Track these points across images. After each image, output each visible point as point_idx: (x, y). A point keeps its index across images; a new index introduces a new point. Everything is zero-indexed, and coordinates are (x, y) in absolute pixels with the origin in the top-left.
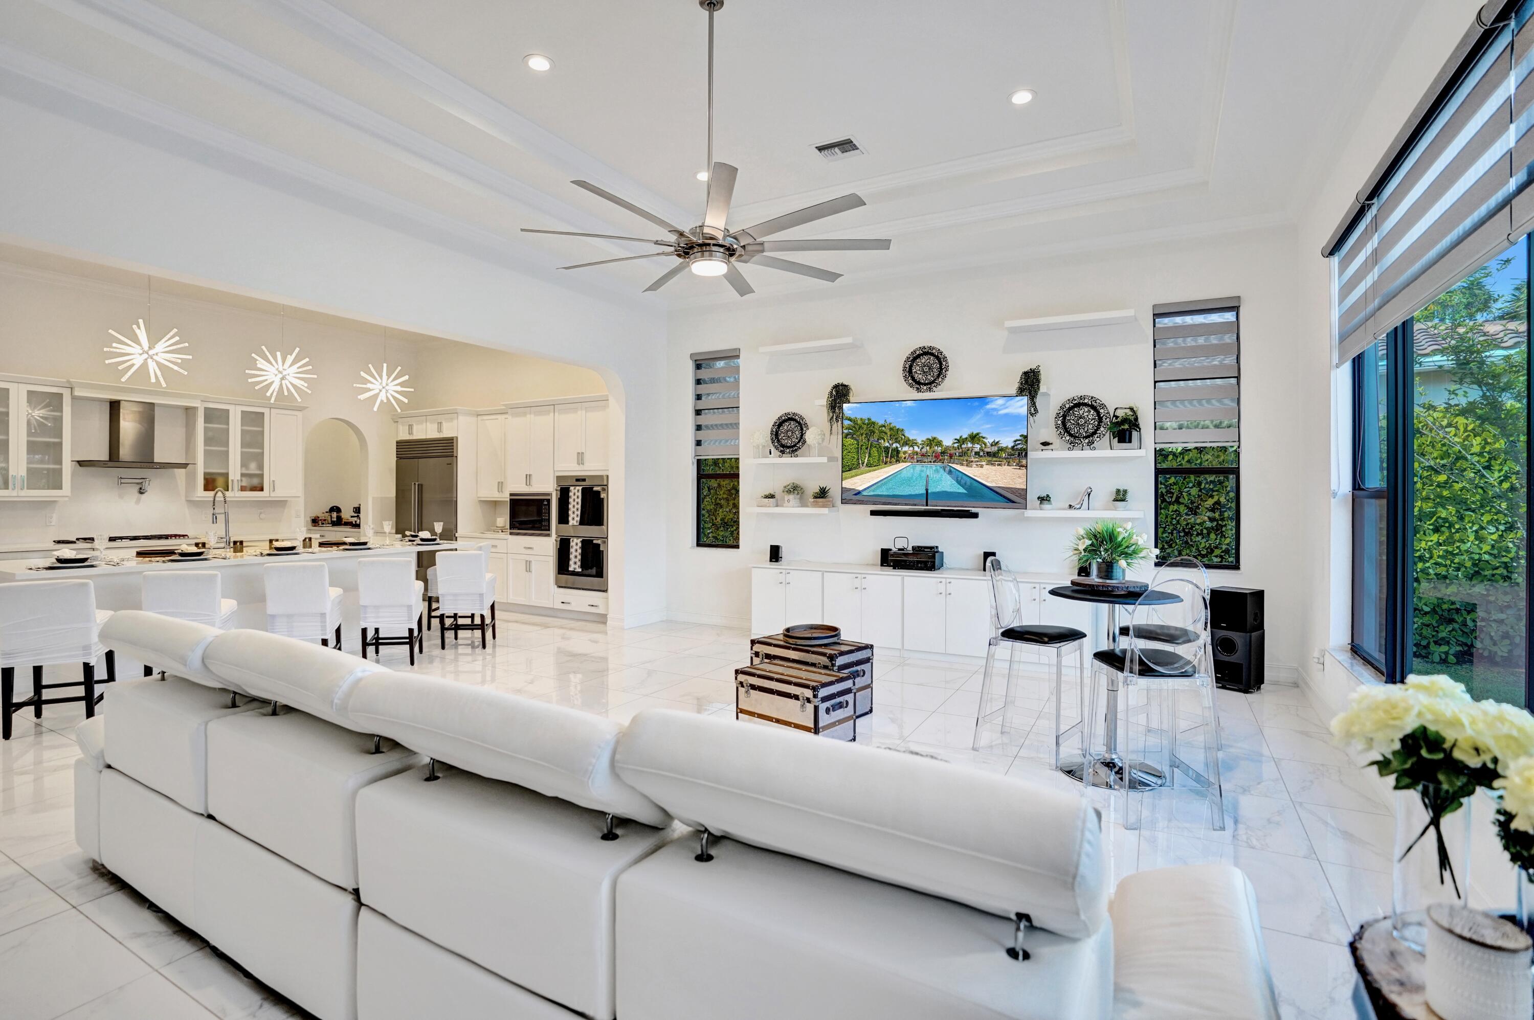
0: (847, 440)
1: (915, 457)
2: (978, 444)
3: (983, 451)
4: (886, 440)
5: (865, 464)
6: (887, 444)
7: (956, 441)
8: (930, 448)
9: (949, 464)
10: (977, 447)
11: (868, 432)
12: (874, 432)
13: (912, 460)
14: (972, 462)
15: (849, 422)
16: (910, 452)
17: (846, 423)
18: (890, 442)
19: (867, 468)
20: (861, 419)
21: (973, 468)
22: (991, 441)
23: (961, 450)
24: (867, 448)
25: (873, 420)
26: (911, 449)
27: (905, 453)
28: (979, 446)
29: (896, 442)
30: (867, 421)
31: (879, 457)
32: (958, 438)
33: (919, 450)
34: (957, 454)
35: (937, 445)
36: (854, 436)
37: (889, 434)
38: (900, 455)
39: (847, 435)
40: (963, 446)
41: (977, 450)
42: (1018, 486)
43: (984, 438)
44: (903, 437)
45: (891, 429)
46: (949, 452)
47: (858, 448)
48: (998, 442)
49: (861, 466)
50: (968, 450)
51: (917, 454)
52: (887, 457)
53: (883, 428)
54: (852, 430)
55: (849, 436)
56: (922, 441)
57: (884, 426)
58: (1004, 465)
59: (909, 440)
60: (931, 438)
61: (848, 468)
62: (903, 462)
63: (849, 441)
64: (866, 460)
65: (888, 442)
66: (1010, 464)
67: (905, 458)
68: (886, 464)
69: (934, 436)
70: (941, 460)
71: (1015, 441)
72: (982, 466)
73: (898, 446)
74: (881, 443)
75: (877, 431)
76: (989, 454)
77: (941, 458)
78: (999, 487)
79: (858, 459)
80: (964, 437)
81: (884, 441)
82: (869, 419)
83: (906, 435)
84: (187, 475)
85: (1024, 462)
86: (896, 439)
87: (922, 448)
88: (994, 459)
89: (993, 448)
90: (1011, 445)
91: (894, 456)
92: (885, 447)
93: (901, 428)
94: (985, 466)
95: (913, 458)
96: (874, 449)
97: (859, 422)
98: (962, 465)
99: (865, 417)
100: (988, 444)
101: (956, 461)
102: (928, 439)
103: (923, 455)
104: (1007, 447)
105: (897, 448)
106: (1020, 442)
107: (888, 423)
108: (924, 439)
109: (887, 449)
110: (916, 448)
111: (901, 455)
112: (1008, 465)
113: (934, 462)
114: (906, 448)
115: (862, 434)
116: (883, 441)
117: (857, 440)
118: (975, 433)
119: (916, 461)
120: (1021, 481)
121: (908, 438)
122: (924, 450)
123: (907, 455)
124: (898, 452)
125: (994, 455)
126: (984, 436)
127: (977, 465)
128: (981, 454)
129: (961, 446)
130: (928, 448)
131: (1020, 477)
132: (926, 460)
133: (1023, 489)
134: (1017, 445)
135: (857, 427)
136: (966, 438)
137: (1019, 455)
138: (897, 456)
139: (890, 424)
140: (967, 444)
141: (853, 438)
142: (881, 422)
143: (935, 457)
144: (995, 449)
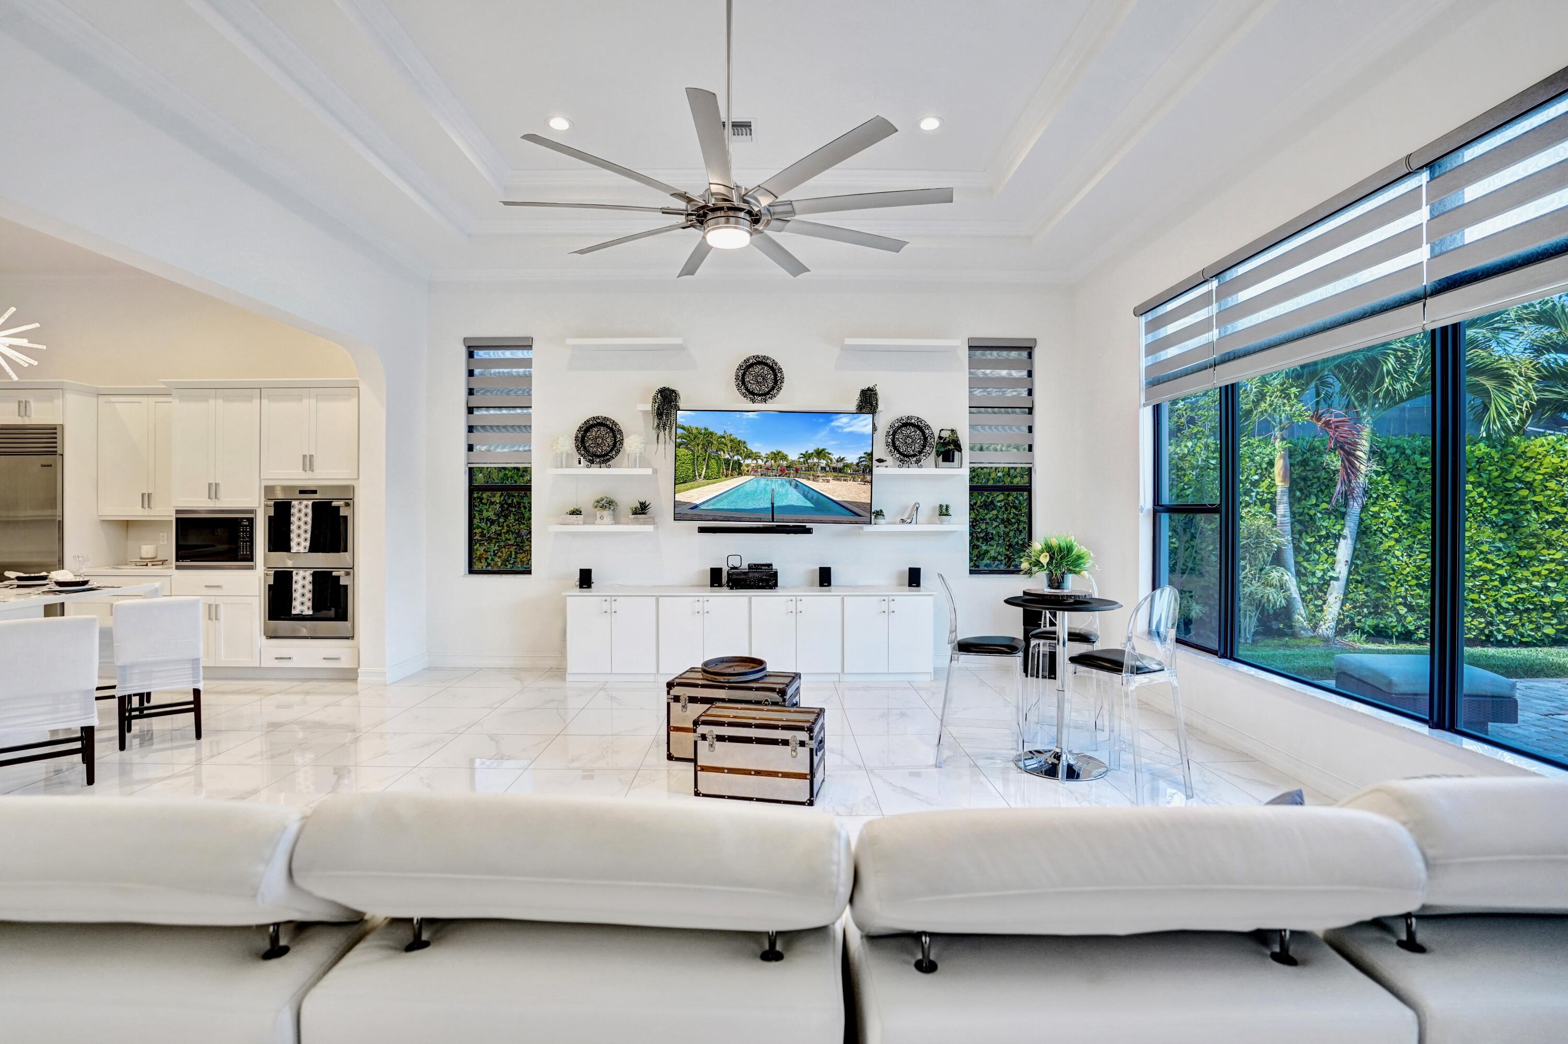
0: (680, 450)
1: (759, 470)
2: (824, 459)
3: (829, 466)
4: (726, 452)
5: (702, 476)
6: (727, 456)
7: (802, 456)
8: (775, 462)
9: (796, 479)
10: (823, 463)
11: (705, 442)
12: (712, 443)
13: (756, 474)
14: (818, 476)
15: (682, 431)
16: (753, 465)
17: (680, 431)
18: (731, 454)
19: (705, 481)
20: (697, 428)
21: (819, 483)
22: (837, 457)
23: (807, 465)
24: (704, 460)
25: (711, 430)
26: (755, 462)
27: (748, 465)
28: (825, 462)
29: (738, 454)
30: (703, 431)
31: (719, 470)
32: (804, 453)
33: (763, 463)
34: (803, 469)
35: (781, 459)
36: (689, 446)
37: (729, 445)
38: (742, 468)
39: (680, 444)
40: (809, 461)
41: (823, 465)
42: (863, 501)
43: (830, 454)
44: (746, 450)
45: (731, 441)
46: (795, 466)
47: (693, 459)
48: (843, 458)
49: (698, 478)
50: (814, 465)
51: (761, 468)
52: (728, 469)
53: (723, 439)
54: (685, 439)
55: (682, 446)
56: (766, 454)
57: (724, 437)
58: (850, 480)
59: (752, 453)
60: (775, 452)
61: (681, 480)
62: (745, 475)
63: (682, 451)
64: (703, 473)
65: (729, 454)
66: (855, 480)
67: (748, 471)
68: (726, 476)
69: (779, 450)
70: (786, 474)
71: (860, 458)
72: (828, 481)
73: (740, 458)
74: (720, 455)
75: (715, 442)
76: (835, 469)
77: (787, 472)
78: (846, 501)
79: (694, 471)
80: (810, 452)
81: (724, 452)
82: (706, 429)
83: (749, 447)
85: (868, 478)
86: (738, 451)
87: (766, 462)
88: (840, 475)
89: (839, 464)
90: (855, 462)
91: (736, 469)
92: (725, 460)
93: (743, 440)
94: (831, 481)
95: (757, 471)
96: (713, 461)
97: (694, 431)
98: (809, 479)
99: (701, 426)
100: (834, 460)
101: (802, 476)
102: (772, 453)
103: (768, 469)
104: (852, 464)
105: (739, 460)
106: (864, 459)
107: (728, 434)
108: (769, 453)
109: (727, 462)
110: (760, 462)
111: (744, 468)
112: (854, 481)
113: (779, 476)
114: (748, 461)
115: (698, 445)
116: (722, 453)
117: (692, 451)
118: (820, 449)
119: (760, 474)
120: (865, 495)
121: (751, 451)
122: (768, 464)
123: (750, 469)
124: (740, 465)
125: (840, 471)
126: (830, 452)
127: (823, 480)
128: (828, 469)
129: (807, 460)
130: (773, 461)
131: (865, 492)
132: (771, 474)
133: (868, 504)
134: (861, 462)
135: (692, 437)
136: (812, 453)
137: (863, 472)
138: (740, 469)
139: (731, 435)
140: (813, 459)
141: (687, 448)
142: (720, 433)
143: (781, 470)
144: (840, 465)
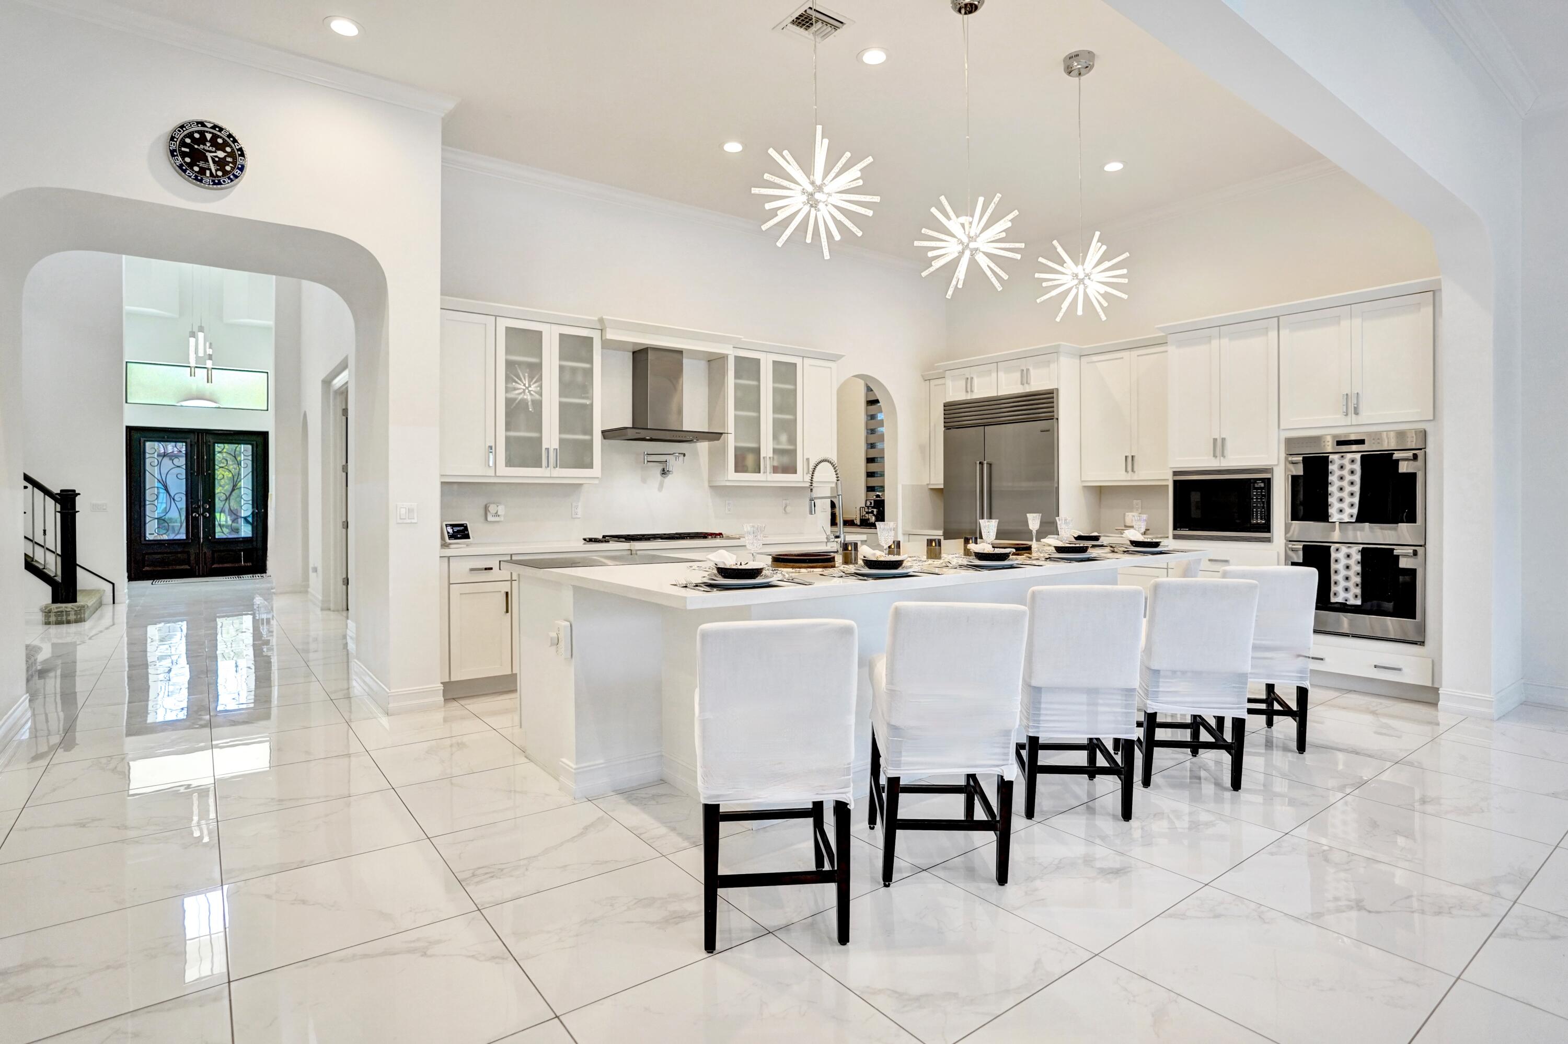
84: (711, 453)
